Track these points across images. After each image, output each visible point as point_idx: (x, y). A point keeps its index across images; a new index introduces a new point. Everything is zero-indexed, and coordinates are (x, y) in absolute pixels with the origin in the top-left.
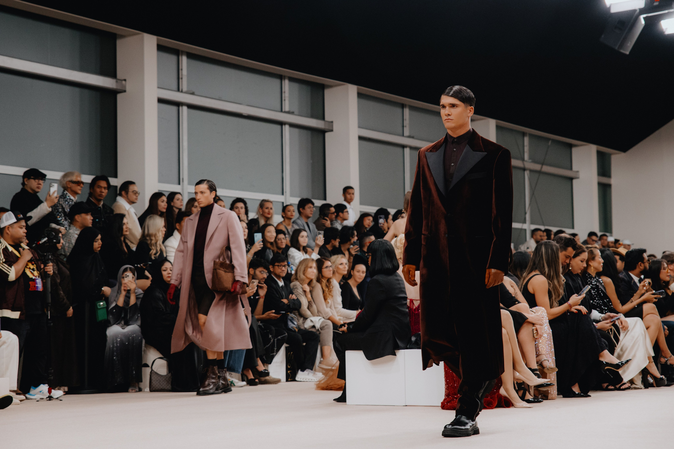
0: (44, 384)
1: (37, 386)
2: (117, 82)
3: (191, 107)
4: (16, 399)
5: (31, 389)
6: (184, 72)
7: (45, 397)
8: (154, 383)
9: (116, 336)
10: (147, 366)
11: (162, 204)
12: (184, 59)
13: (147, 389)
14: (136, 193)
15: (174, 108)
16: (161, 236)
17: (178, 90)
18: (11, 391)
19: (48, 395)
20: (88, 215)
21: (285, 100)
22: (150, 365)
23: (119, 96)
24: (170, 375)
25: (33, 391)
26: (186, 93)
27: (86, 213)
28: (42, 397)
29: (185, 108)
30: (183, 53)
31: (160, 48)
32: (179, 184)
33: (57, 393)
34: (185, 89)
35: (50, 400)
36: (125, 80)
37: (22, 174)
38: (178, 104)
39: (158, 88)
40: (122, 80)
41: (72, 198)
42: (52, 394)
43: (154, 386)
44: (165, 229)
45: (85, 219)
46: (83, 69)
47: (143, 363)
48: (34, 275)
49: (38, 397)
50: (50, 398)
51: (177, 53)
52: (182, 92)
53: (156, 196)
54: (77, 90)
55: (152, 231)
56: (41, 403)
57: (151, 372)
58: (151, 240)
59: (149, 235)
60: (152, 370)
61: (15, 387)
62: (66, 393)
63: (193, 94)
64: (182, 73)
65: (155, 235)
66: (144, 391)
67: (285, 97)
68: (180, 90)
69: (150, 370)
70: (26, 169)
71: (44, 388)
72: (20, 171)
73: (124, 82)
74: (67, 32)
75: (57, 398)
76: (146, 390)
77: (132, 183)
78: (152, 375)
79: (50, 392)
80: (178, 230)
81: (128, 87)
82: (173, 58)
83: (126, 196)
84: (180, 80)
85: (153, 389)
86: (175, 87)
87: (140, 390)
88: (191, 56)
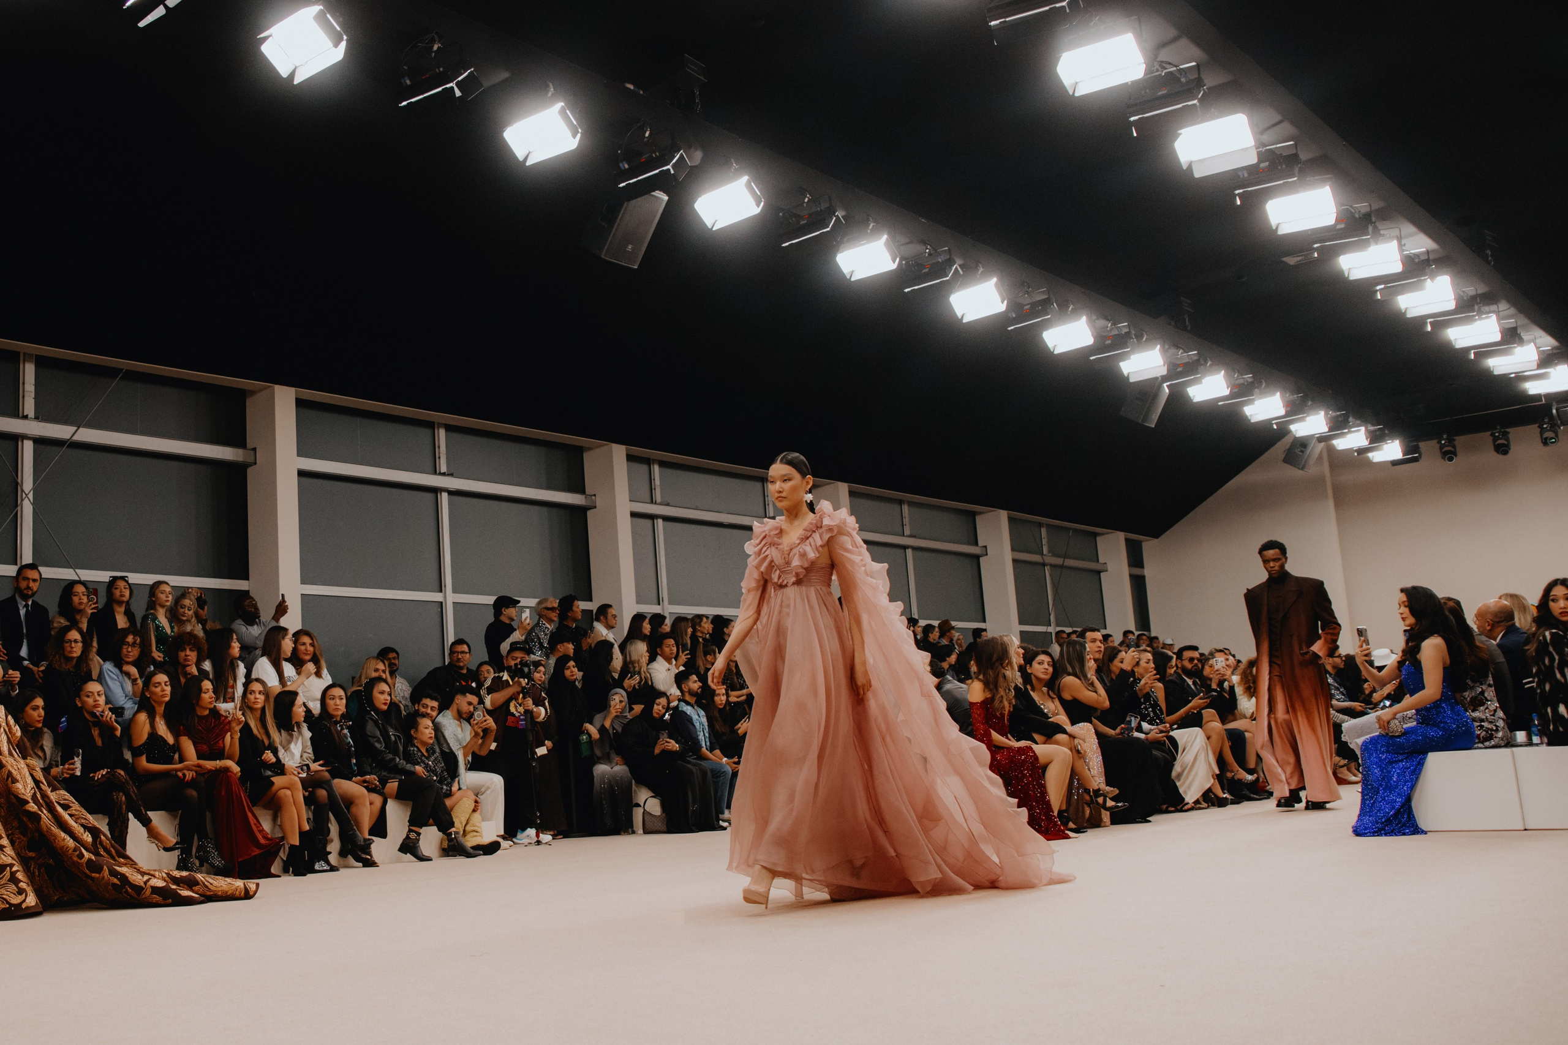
0: (531, 828)
1: (524, 830)
2: (586, 497)
3: (666, 519)
4: (505, 844)
5: (519, 833)
6: (657, 482)
7: (534, 842)
8: (649, 825)
9: (603, 775)
10: (638, 805)
11: (647, 628)
12: (656, 468)
13: (641, 831)
14: (615, 616)
15: (648, 522)
16: (645, 660)
17: (652, 502)
18: (497, 836)
19: (536, 839)
20: (569, 644)
21: (768, 505)
22: (642, 805)
23: (590, 513)
24: (664, 815)
25: (520, 835)
26: (660, 504)
27: (568, 642)
28: (530, 841)
29: (660, 521)
30: (655, 461)
31: (630, 458)
32: (659, 604)
33: (546, 837)
34: (659, 500)
35: (538, 845)
36: (595, 495)
37: (492, 603)
38: (652, 517)
39: (630, 501)
40: (591, 496)
41: (548, 626)
42: (540, 839)
43: (648, 827)
44: (648, 654)
45: (568, 648)
46: (550, 487)
47: (634, 802)
48: (517, 711)
49: (526, 841)
50: (539, 843)
51: (648, 462)
52: (656, 503)
53: (638, 618)
54: (545, 509)
55: (634, 657)
56: (530, 848)
57: (643, 813)
58: (634, 667)
59: (632, 662)
60: (644, 809)
61: (502, 832)
62: (554, 837)
63: (668, 505)
64: (654, 482)
65: (639, 661)
66: (638, 834)
67: (768, 501)
68: (654, 502)
69: (643, 810)
70: (495, 598)
71: (531, 832)
72: (490, 600)
73: (593, 497)
74: (531, 449)
75: (546, 843)
76: (639, 832)
77: (610, 606)
78: (645, 815)
79: (538, 836)
80: (660, 655)
81: (599, 502)
82: (644, 468)
83: (605, 621)
84: (653, 491)
85: (646, 831)
86: (648, 498)
87: (633, 832)
88: (663, 464)
